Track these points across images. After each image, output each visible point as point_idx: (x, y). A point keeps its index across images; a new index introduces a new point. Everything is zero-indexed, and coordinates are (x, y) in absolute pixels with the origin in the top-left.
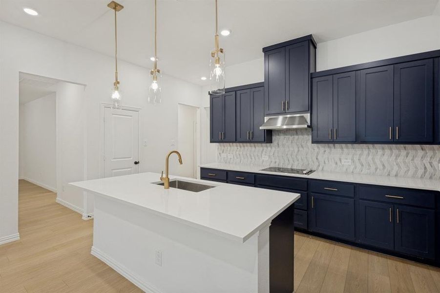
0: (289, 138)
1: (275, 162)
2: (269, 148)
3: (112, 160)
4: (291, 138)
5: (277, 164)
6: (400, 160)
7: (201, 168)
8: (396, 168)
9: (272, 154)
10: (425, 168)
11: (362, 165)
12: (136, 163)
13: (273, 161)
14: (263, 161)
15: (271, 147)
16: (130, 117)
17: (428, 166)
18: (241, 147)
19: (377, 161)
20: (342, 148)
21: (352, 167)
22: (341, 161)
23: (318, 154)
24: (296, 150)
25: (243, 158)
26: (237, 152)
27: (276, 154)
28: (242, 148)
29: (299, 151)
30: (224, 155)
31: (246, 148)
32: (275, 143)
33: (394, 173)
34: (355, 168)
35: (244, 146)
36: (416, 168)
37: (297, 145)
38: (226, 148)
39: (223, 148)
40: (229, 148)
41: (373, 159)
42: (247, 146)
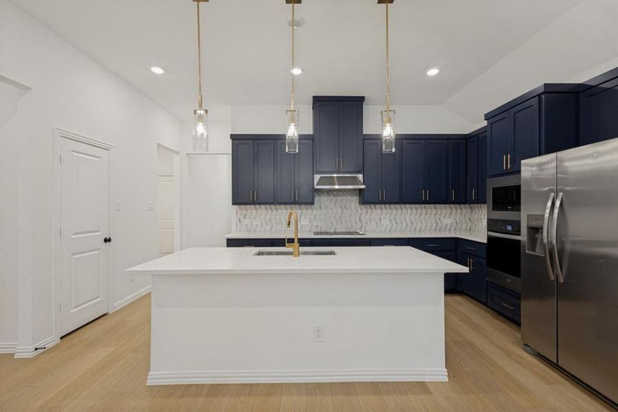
0: (332, 200)
1: (317, 227)
2: (310, 211)
3: (72, 237)
4: (334, 199)
5: (319, 228)
6: (422, 217)
7: (227, 239)
8: (419, 224)
9: (312, 217)
10: (437, 223)
11: (397, 224)
12: (107, 240)
13: (315, 225)
14: (302, 226)
15: (312, 209)
16: (98, 159)
17: (438, 220)
18: (272, 210)
19: (407, 219)
20: (381, 209)
21: (390, 226)
22: (380, 221)
23: (361, 215)
24: (340, 212)
25: (275, 224)
26: (268, 217)
27: (318, 217)
28: (275, 211)
29: (342, 212)
30: (246, 222)
31: (280, 211)
32: (316, 205)
33: (418, 228)
34: (392, 226)
35: (277, 209)
36: (432, 223)
37: (341, 207)
38: (249, 212)
39: (244, 212)
40: (254, 211)
41: (405, 218)
42: (281, 209)
